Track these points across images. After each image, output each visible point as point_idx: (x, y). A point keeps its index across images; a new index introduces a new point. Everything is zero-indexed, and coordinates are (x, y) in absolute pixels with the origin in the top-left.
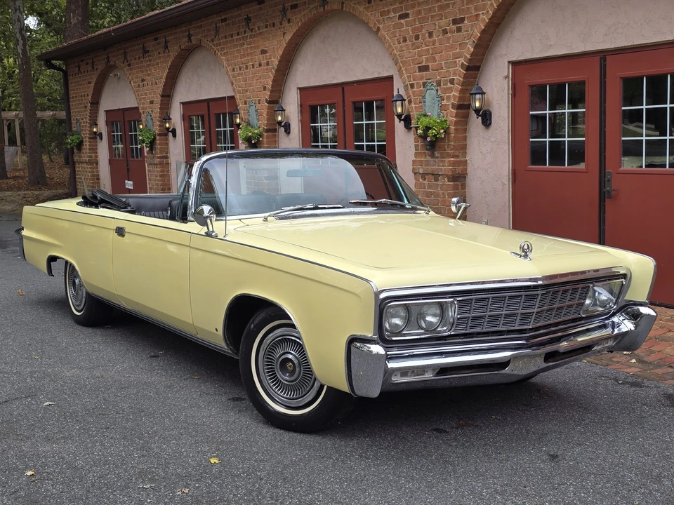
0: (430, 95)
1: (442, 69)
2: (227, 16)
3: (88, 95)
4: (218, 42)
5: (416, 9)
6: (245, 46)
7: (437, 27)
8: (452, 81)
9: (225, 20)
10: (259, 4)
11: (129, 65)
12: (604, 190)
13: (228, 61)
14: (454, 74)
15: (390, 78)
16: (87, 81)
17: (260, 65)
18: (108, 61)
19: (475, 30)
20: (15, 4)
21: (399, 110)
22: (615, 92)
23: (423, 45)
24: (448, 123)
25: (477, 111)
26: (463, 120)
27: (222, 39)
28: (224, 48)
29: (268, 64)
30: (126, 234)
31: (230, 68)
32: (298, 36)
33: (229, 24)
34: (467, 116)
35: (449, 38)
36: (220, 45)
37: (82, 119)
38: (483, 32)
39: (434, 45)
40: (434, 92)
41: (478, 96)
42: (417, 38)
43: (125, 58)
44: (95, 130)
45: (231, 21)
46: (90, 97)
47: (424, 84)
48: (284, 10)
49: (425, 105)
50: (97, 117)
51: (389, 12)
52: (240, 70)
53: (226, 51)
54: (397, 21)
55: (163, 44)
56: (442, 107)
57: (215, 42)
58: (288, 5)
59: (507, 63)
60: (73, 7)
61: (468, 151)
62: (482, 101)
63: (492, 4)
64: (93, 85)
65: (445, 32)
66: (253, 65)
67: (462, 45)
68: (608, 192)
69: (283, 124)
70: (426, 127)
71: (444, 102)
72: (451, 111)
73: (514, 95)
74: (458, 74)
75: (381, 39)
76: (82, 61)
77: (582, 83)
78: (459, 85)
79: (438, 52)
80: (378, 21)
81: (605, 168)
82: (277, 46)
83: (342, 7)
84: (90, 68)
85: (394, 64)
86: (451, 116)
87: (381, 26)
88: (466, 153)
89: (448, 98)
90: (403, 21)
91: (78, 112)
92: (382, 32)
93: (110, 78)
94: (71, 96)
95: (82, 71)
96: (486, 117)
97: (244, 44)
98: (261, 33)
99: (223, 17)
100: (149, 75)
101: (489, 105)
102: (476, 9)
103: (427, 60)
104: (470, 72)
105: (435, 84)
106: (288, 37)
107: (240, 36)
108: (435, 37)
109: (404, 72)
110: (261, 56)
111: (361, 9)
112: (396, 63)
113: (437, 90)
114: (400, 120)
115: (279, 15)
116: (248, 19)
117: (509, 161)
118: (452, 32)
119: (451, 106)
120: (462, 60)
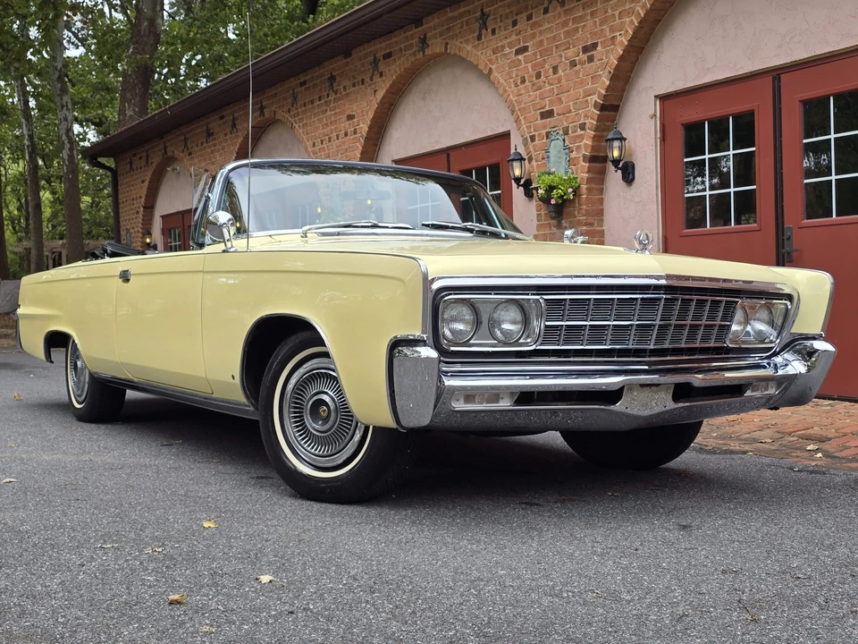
0: (556, 147)
1: (570, 112)
2: (306, 78)
3: (141, 198)
4: (296, 111)
5: (538, 39)
6: (329, 113)
7: (563, 60)
8: (583, 127)
9: (303, 84)
10: (345, 58)
11: (190, 154)
12: (783, 251)
13: (307, 134)
14: (586, 116)
15: (506, 135)
16: (140, 180)
17: (346, 135)
18: (166, 152)
19: (612, 57)
20: (62, 99)
21: (517, 173)
22: (793, 120)
23: (547, 85)
24: (578, 180)
25: (616, 162)
26: (598, 178)
27: (301, 107)
28: (302, 119)
29: (355, 133)
30: (132, 278)
31: (309, 144)
32: (392, 93)
33: (309, 88)
34: (603, 172)
35: (578, 72)
36: (298, 115)
37: (133, 228)
38: (621, 59)
39: (559, 82)
40: (561, 143)
41: (616, 144)
42: (538, 76)
43: (186, 146)
44: (148, 240)
45: (311, 84)
46: (143, 200)
47: (548, 135)
48: (375, 62)
49: (549, 162)
50: (151, 224)
51: (503, 47)
52: (322, 143)
53: (305, 121)
54: (513, 57)
55: (231, 123)
56: (571, 162)
57: (292, 113)
58: (380, 55)
59: (653, 98)
60: (128, 96)
61: (605, 218)
62: (621, 149)
63: (632, 22)
64: (147, 183)
65: (573, 64)
66: (338, 136)
67: (595, 78)
68: (788, 253)
69: (374, 209)
70: (550, 186)
71: (574, 155)
72: (582, 166)
73: (663, 139)
74: (590, 116)
75: (493, 84)
76: (135, 155)
77: (752, 113)
78: (591, 130)
79: (564, 90)
80: (490, 61)
81: (783, 222)
82: (365, 108)
83: (446, 49)
84: (143, 162)
85: (510, 113)
86: (582, 172)
87: (493, 67)
88: (602, 220)
89: (578, 148)
90: (520, 57)
91: (129, 220)
92: (495, 74)
93: (168, 175)
94: (121, 201)
95: (134, 167)
96: (627, 170)
97: (326, 111)
98: (347, 94)
99: (302, 80)
100: (213, 163)
101: (631, 155)
102: (612, 30)
103: (551, 103)
104: (606, 113)
105: (561, 132)
106: (380, 94)
107: (322, 102)
108: (561, 73)
109: (523, 122)
110: (347, 123)
111: (469, 48)
112: (513, 112)
113: (564, 140)
114: (519, 185)
115: (369, 69)
116: (332, 79)
117: (658, 225)
118: (582, 63)
119: (582, 159)
120: (595, 98)
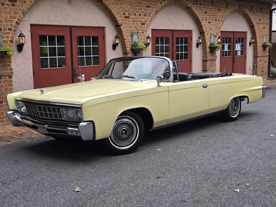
1: (2, 22)
8: (10, 29)
14: (11, 25)
19: (24, 7)
35: (6, 8)
68: (75, 75)
71: (5, 39)
72: (9, 44)
77: (63, 36)
78: (14, 31)
81: (73, 66)
89: (7, 37)
118: (8, 5)
119: (9, 41)
120: (16, 20)
